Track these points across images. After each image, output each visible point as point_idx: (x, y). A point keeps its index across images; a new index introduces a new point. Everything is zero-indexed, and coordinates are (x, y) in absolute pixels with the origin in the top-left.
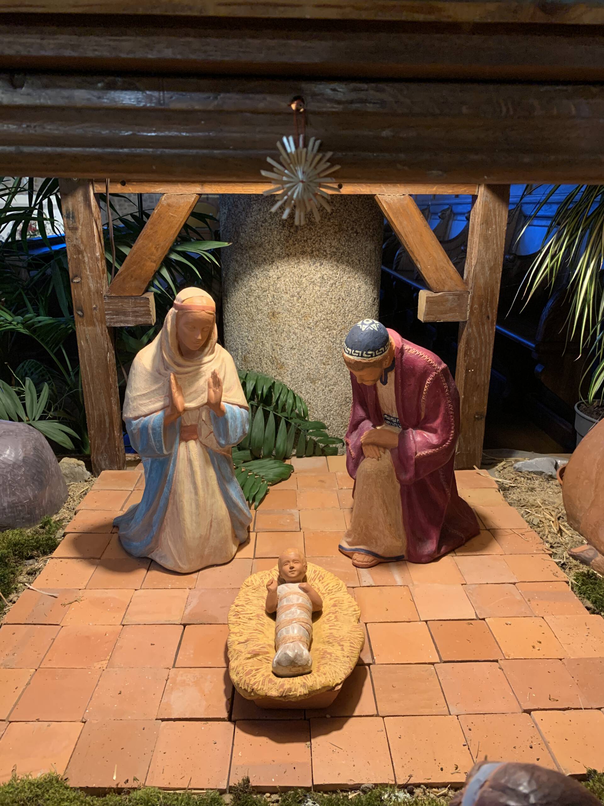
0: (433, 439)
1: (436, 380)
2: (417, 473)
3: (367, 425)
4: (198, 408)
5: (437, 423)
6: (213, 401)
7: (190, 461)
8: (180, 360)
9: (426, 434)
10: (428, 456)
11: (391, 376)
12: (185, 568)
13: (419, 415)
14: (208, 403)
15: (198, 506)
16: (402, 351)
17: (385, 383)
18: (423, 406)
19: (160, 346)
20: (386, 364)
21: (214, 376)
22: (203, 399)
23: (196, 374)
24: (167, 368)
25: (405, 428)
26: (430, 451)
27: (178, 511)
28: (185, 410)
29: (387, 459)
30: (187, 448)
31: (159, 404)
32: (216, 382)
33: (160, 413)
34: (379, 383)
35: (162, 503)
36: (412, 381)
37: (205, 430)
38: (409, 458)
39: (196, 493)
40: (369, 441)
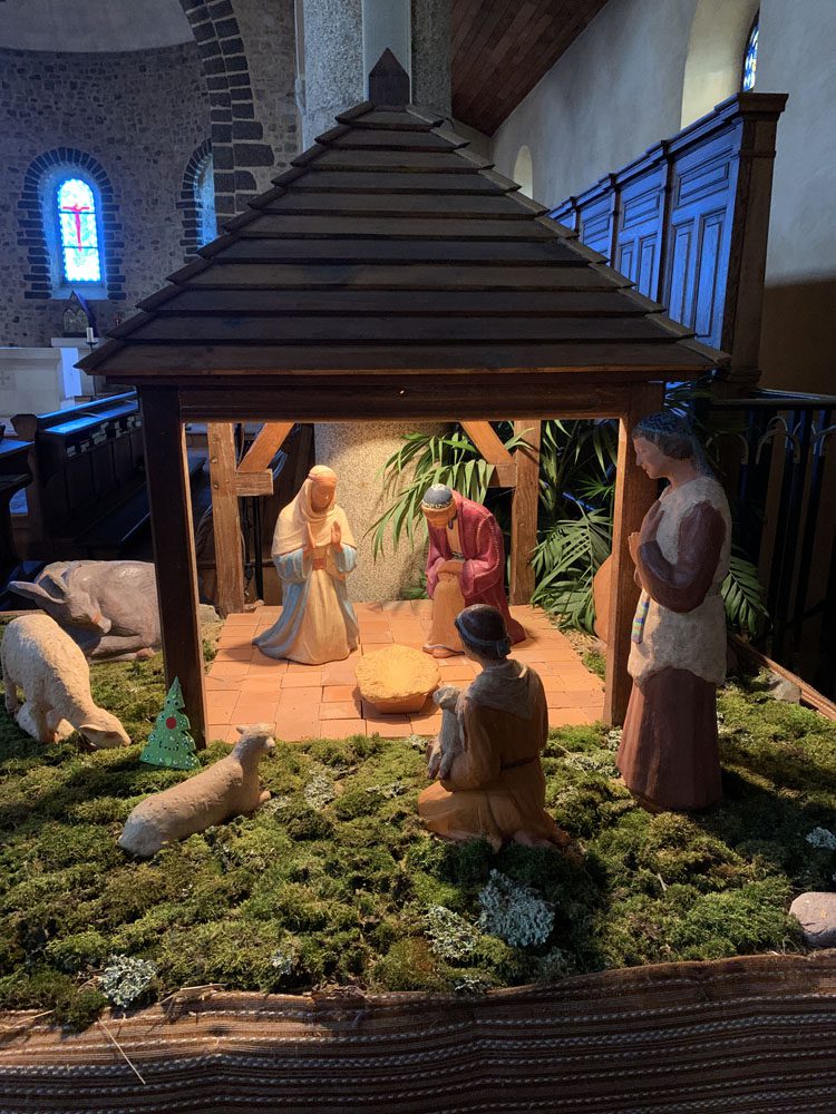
0: (486, 565)
1: (485, 524)
2: (475, 590)
3: (441, 561)
4: (325, 547)
5: (487, 555)
6: (335, 541)
7: (319, 584)
8: (314, 515)
9: (481, 562)
10: (483, 577)
11: (456, 522)
12: (316, 660)
13: (476, 550)
14: (332, 543)
15: (324, 615)
16: (462, 505)
17: (452, 528)
18: (478, 544)
19: (299, 506)
20: (452, 514)
21: (336, 524)
22: (327, 540)
23: (323, 524)
24: (305, 519)
25: (467, 560)
26: (484, 574)
27: (312, 619)
28: (317, 548)
29: (455, 582)
30: (317, 575)
31: (300, 544)
32: (337, 527)
33: (301, 550)
34: (448, 529)
35: (300, 615)
36: (470, 526)
37: (329, 562)
38: (468, 579)
39: (324, 606)
40: (443, 569)
